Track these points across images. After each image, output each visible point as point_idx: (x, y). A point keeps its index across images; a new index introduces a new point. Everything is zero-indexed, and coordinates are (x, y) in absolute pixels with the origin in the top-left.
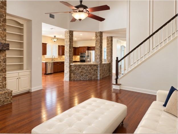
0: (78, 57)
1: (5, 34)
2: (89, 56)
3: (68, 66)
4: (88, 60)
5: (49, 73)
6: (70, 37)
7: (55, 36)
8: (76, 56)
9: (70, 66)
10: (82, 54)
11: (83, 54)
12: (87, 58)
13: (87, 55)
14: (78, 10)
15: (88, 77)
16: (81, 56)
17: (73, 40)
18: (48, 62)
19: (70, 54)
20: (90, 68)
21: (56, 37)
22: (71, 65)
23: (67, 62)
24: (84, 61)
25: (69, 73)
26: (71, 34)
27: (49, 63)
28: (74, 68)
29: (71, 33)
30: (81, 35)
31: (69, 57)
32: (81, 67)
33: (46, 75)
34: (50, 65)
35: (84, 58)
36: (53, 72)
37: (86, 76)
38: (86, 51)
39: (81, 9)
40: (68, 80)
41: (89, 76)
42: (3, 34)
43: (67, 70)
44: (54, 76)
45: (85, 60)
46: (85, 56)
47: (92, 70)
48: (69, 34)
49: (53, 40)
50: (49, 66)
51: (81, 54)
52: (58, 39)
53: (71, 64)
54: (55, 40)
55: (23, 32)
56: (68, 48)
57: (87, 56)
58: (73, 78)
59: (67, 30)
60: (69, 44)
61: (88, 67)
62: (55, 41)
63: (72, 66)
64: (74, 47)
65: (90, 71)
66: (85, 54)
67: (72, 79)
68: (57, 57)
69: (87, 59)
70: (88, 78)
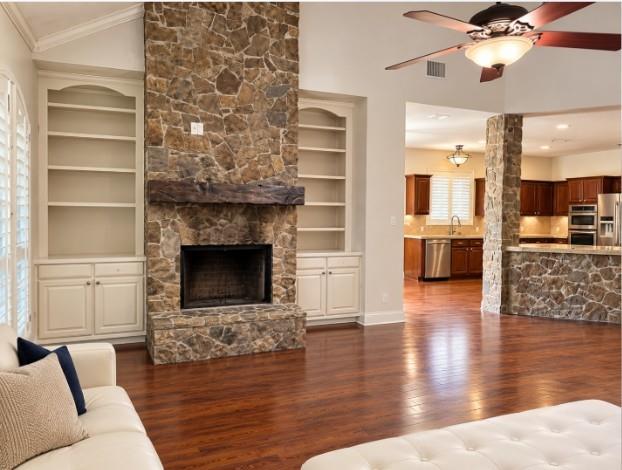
0: (565, 221)
1: (295, 151)
2: (611, 219)
3: (498, 254)
4: (608, 234)
5: (437, 276)
6: (505, 141)
7: (459, 147)
8: (553, 218)
9: (507, 257)
10: (580, 209)
11: (587, 208)
12: (603, 225)
13: (601, 214)
14: (488, 31)
15: (584, 307)
16: (573, 217)
17: (520, 152)
18: (432, 239)
19: (505, 207)
20: (595, 270)
21: (464, 149)
22: (509, 253)
23: (492, 238)
24: (588, 240)
25: (500, 281)
26: (510, 131)
27: (435, 241)
28: (523, 266)
29: (513, 126)
30: (563, 127)
31: (500, 222)
32: (554, 262)
33: (422, 283)
34: (438, 250)
35: (590, 227)
36: (448, 275)
37: (577, 302)
38: (600, 197)
39: (500, 25)
40: (498, 312)
41: (590, 306)
42: (290, 153)
43: (492, 269)
44: (451, 289)
45: (592, 235)
46: (593, 217)
47: (604, 281)
48: (503, 132)
49: (452, 160)
50: (435, 253)
51: (574, 209)
52: (469, 155)
53: (511, 248)
54: (460, 160)
55: (345, 145)
56: (500, 184)
57: (603, 219)
58: (517, 304)
59: (497, 114)
60: (502, 171)
61: (588, 266)
62: (458, 165)
63: (514, 257)
64: (523, 181)
65: (595, 284)
66: (593, 208)
67: (515, 309)
68: (471, 223)
69: (603, 232)
70: (587, 311)
